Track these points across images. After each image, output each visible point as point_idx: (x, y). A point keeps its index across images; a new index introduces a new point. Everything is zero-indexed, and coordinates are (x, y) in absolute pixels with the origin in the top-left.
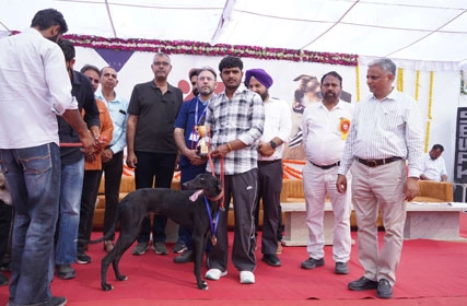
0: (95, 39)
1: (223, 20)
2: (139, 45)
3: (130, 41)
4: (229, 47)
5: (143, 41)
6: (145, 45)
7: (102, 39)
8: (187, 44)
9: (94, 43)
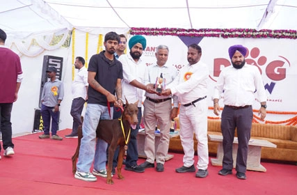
0: (179, 30)
1: (267, 13)
2: (207, 33)
3: (201, 30)
4: (271, 31)
5: (209, 30)
6: (211, 33)
7: (184, 30)
8: (239, 30)
9: (178, 33)
